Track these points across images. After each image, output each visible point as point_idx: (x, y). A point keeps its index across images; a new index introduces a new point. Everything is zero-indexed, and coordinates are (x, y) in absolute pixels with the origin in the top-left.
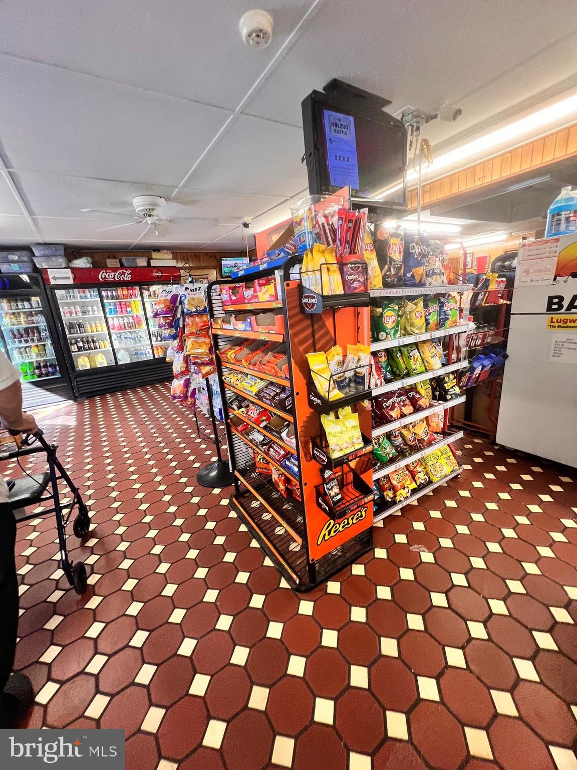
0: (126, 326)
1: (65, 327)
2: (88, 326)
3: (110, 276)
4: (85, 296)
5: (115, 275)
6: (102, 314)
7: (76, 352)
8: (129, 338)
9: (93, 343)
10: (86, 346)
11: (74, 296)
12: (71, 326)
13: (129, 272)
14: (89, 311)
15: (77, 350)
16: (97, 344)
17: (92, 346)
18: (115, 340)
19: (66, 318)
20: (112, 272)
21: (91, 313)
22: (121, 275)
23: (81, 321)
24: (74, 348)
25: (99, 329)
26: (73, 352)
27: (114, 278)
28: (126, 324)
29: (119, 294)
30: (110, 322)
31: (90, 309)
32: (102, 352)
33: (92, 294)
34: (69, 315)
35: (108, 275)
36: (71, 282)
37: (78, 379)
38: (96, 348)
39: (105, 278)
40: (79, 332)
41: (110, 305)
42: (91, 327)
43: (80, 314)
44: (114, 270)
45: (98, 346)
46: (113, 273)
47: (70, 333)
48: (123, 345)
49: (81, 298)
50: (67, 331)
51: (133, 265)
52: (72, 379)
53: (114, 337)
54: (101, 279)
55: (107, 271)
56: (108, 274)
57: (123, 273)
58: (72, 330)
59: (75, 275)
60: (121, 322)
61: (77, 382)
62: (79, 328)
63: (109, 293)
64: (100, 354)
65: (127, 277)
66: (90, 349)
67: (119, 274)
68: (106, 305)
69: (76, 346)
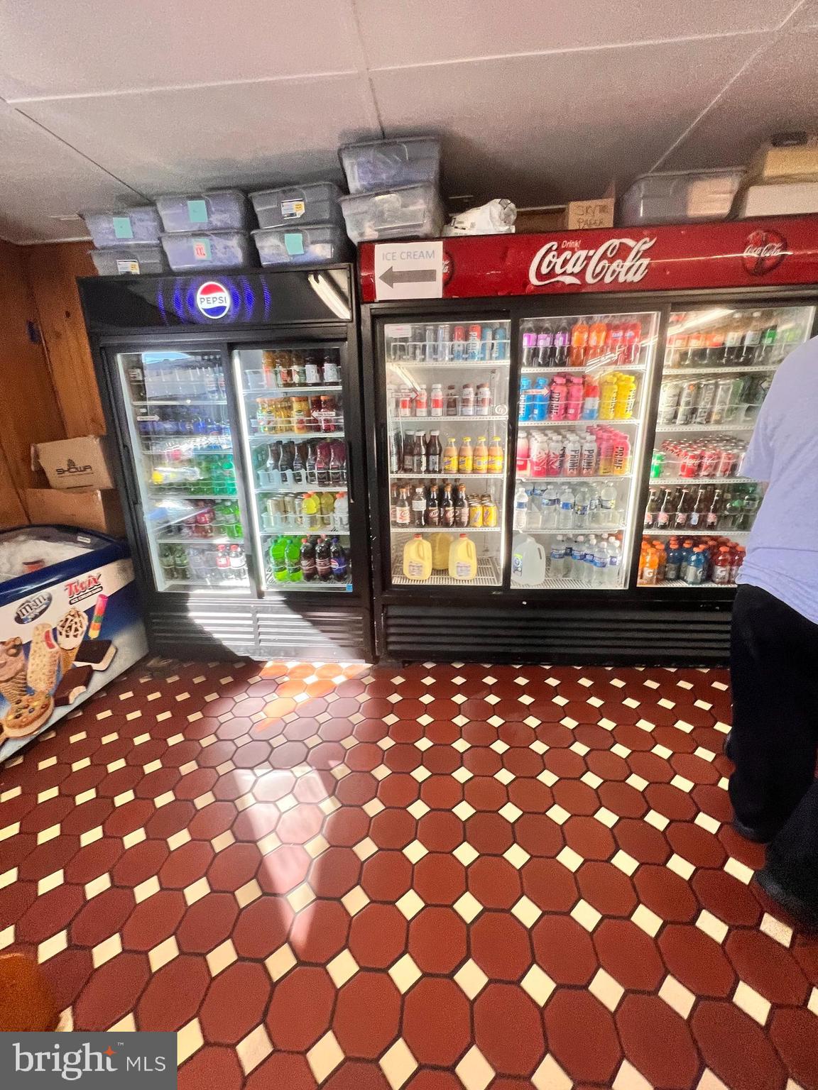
0: (568, 465)
1: (392, 448)
2: (454, 451)
3: (569, 268)
4: (466, 351)
5: (588, 258)
6: (503, 414)
7: (403, 526)
8: (566, 506)
9: (455, 505)
10: (435, 513)
11: (435, 350)
12: (408, 447)
13: (645, 244)
14: (465, 402)
15: (407, 521)
16: (465, 510)
17: (450, 515)
18: (520, 505)
19: (397, 420)
20: (582, 247)
21: (470, 409)
22: (611, 260)
23: (436, 433)
24: (400, 514)
25: (483, 465)
26: (396, 524)
27: (581, 275)
28: (568, 452)
29: (574, 344)
30: (521, 443)
31: (472, 397)
32: (473, 536)
33: (489, 341)
34: (407, 411)
35: (565, 262)
36: (434, 290)
37: (393, 611)
38: (458, 523)
39: (551, 274)
40: (423, 468)
41: (534, 384)
42: (460, 454)
43: (439, 411)
44: (590, 238)
45: (465, 519)
46: (583, 253)
47: (402, 467)
48: (538, 526)
49: (454, 355)
50: (393, 462)
51: (672, 214)
52: (377, 607)
53: (521, 495)
54: (534, 281)
55: (566, 244)
56: (567, 254)
57: (623, 252)
58: (408, 458)
59: (452, 266)
60: (555, 448)
61: (387, 618)
62: (428, 455)
63: (544, 342)
64: (465, 540)
65: (632, 270)
66: (444, 522)
67: (603, 257)
68: (524, 383)
69: (407, 508)
